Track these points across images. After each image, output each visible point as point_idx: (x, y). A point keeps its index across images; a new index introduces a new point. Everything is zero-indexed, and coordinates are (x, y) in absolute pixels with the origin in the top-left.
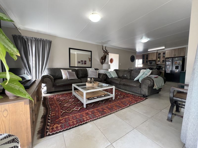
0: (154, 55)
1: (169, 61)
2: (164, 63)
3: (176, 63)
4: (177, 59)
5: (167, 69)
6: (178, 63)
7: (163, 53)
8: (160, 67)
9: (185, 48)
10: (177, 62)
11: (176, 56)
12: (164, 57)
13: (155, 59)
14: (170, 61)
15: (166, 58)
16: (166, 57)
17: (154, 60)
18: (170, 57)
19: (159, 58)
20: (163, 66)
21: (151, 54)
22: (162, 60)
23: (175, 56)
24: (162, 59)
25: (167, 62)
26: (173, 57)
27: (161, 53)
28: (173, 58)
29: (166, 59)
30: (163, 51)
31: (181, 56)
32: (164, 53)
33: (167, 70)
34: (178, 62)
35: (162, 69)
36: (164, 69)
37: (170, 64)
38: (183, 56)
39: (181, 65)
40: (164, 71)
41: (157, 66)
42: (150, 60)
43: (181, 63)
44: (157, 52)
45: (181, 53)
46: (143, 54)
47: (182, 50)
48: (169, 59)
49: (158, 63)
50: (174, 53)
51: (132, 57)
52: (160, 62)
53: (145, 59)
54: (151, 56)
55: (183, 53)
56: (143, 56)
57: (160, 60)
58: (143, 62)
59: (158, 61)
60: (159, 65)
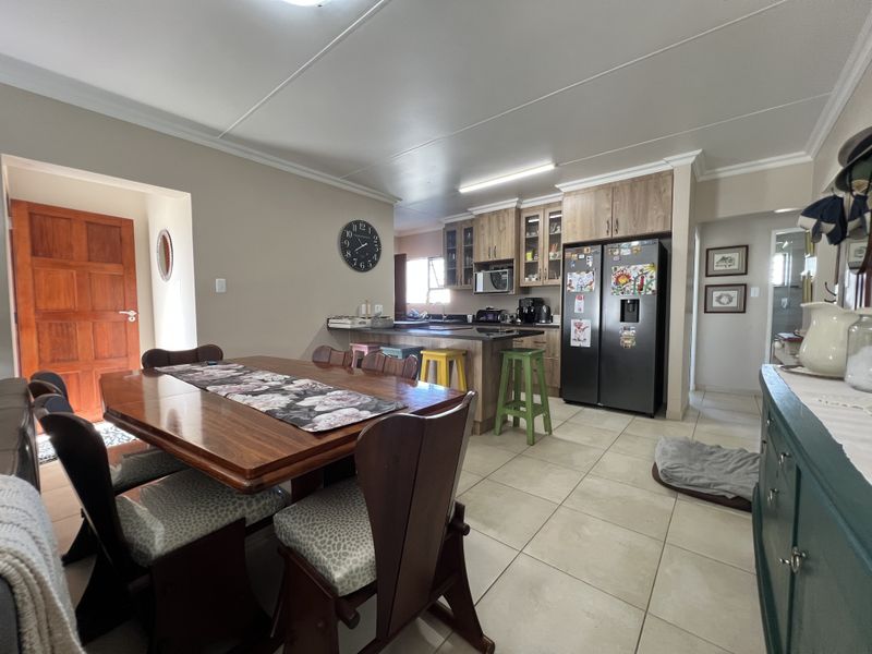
0: (504, 228)
1: (581, 267)
2: (559, 281)
3: (622, 281)
4: (625, 251)
5: (573, 322)
6: (636, 279)
7: (550, 214)
8: (539, 302)
9: (669, 178)
10: (629, 271)
11: (621, 234)
12: (554, 239)
13: (506, 253)
14: (590, 264)
15: (566, 246)
16: (564, 240)
17: (504, 257)
18: (587, 238)
19: (532, 244)
20: (554, 300)
21: (485, 222)
22: (546, 263)
23: (615, 236)
24: (546, 255)
25: (572, 271)
26: (604, 236)
28: (603, 243)
29: (568, 255)
30: (549, 205)
31: (649, 230)
33: (573, 328)
34: (634, 271)
35: (549, 317)
36: (557, 320)
37: (591, 283)
38: (658, 228)
39: (650, 293)
40: (556, 334)
41: (524, 297)
42: (482, 260)
43: (652, 277)
44: (519, 211)
45: (646, 211)
46: (447, 225)
47: (656, 187)
48: (582, 252)
49: (526, 282)
50: (608, 209)
51: (354, 233)
52: (536, 276)
53: (460, 257)
54: (486, 235)
55: (661, 213)
56: (450, 234)
57: (539, 259)
58: (452, 277)
59: (527, 265)
60: (534, 295)
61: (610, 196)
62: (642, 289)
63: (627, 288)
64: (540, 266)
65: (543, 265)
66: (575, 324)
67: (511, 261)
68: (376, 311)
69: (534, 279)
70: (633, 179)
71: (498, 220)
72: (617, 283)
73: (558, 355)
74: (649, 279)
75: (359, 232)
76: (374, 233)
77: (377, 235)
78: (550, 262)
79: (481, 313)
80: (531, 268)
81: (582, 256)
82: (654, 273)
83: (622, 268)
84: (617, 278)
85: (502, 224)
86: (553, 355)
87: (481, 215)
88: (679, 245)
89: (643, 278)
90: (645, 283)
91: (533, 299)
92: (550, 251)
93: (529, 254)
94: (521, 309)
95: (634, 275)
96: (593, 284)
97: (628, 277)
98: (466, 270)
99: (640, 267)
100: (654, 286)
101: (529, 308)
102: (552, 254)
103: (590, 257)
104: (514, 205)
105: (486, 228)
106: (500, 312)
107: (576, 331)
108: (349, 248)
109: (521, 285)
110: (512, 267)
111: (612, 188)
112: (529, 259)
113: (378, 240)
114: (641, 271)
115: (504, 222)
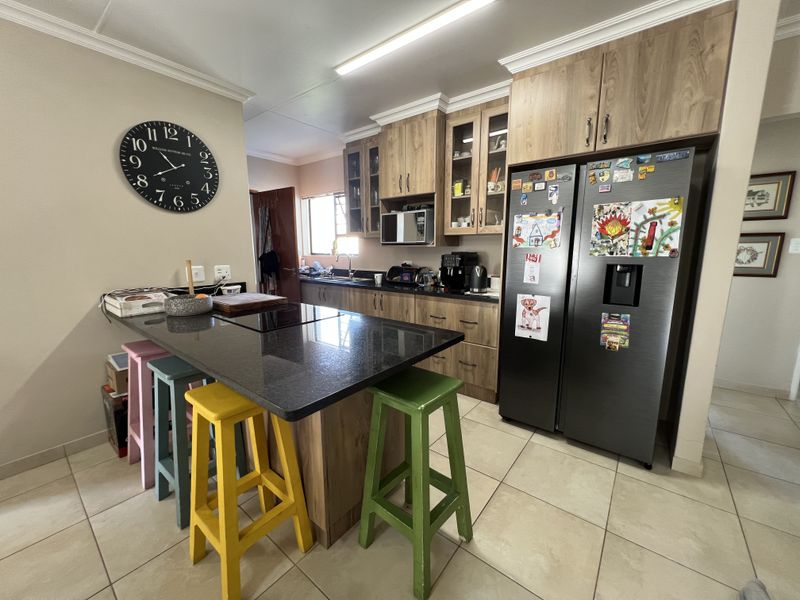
0: (421, 145)
1: (538, 205)
2: (500, 228)
3: (612, 230)
4: (621, 172)
5: (520, 297)
6: (639, 227)
7: (491, 119)
9: (727, 19)
10: (626, 211)
11: (612, 144)
12: (496, 160)
13: (424, 184)
14: (554, 199)
15: (514, 169)
16: (510, 161)
17: (419, 191)
18: (550, 155)
19: (462, 170)
20: (494, 256)
21: (394, 135)
22: (483, 200)
23: (602, 147)
24: (482, 186)
25: (522, 211)
26: (580, 148)
27: (476, 120)
28: (579, 161)
29: (516, 184)
30: (489, 105)
31: (671, 132)
32: (499, 121)
33: (520, 308)
34: (636, 212)
36: (495, 290)
37: (553, 235)
38: (690, 128)
39: (666, 254)
40: (494, 313)
41: (449, 251)
42: (391, 196)
43: (672, 224)
44: (443, 118)
45: (667, 95)
46: (348, 144)
47: (696, 41)
48: (540, 179)
49: (453, 228)
50: (592, 98)
51: (150, 144)
52: (468, 220)
53: (364, 192)
54: (396, 156)
55: (699, 96)
56: (352, 158)
57: (471, 193)
58: (355, 221)
59: (455, 202)
60: (464, 248)
61: (598, 70)
62: (649, 247)
63: (621, 245)
64: (473, 205)
65: (478, 202)
66: (524, 303)
67: (430, 197)
68: (217, 276)
69: (464, 225)
70: (645, 33)
71: (412, 132)
72: (602, 233)
73: (495, 343)
74: (666, 228)
75: (162, 142)
76: (199, 146)
77: (205, 149)
78: (489, 198)
79: (395, 271)
80: (461, 207)
81: (540, 186)
82: (678, 216)
83: (613, 206)
84: (603, 226)
85: (417, 138)
86: (489, 343)
87: (390, 126)
88: (735, 160)
89: (654, 226)
90: (658, 235)
91: (462, 255)
92: (489, 179)
93: (458, 186)
94: (444, 269)
95: (636, 219)
96: (558, 236)
97: (624, 222)
98: (372, 209)
99: (650, 204)
100: (675, 242)
101: (456, 270)
102: (491, 185)
103: (555, 187)
104: (435, 105)
105: (396, 146)
106: (418, 271)
107: (524, 314)
108: (141, 171)
109: (446, 234)
110: (432, 206)
111: (602, 58)
112: (458, 194)
113: (211, 160)
114: (652, 211)
115: (420, 135)
